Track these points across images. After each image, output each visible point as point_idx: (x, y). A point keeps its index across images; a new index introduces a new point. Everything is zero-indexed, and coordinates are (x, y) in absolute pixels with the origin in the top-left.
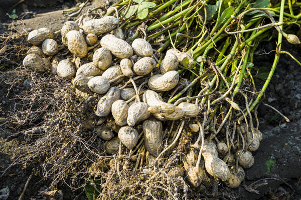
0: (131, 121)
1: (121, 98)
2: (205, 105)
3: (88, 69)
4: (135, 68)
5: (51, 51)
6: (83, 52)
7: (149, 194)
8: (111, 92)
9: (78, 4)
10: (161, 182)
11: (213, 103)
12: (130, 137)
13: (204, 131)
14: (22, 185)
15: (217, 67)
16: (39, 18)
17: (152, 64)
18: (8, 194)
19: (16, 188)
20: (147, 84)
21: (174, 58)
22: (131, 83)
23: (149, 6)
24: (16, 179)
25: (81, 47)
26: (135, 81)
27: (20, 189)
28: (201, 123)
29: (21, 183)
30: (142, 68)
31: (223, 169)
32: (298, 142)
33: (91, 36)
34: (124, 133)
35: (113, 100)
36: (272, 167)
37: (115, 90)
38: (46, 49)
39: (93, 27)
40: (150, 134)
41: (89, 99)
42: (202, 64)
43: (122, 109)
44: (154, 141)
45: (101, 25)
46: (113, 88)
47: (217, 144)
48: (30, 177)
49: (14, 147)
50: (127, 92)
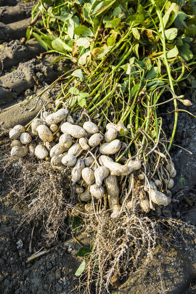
0: (99, 183)
1: (86, 166)
2: (142, 158)
3: (57, 150)
4: (90, 143)
5: (28, 142)
6: (51, 138)
7: (129, 234)
8: (79, 164)
9: (27, 97)
10: (134, 223)
11: (146, 155)
12: (100, 192)
13: (147, 177)
14: (29, 235)
15: (143, 130)
16: (5, 112)
17: (101, 138)
18: (22, 245)
19: (26, 238)
20: (98, 151)
21: (114, 131)
22: (89, 153)
23: (85, 97)
24: (25, 232)
25: (48, 136)
26: (92, 151)
27: (29, 238)
28: (144, 172)
29: (28, 234)
30: (95, 142)
31: (164, 199)
32: (194, 161)
33: (53, 127)
34: (95, 190)
35: (81, 169)
36: (183, 182)
37: (81, 161)
38: (23, 140)
39: (53, 120)
40: (111, 186)
41: (64, 171)
42: (131, 129)
43: (90, 174)
44: (114, 189)
45: (58, 117)
46: (79, 161)
47: (154, 181)
48: (33, 228)
49: (18, 211)
50: (88, 160)
